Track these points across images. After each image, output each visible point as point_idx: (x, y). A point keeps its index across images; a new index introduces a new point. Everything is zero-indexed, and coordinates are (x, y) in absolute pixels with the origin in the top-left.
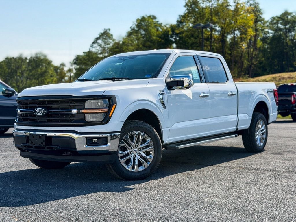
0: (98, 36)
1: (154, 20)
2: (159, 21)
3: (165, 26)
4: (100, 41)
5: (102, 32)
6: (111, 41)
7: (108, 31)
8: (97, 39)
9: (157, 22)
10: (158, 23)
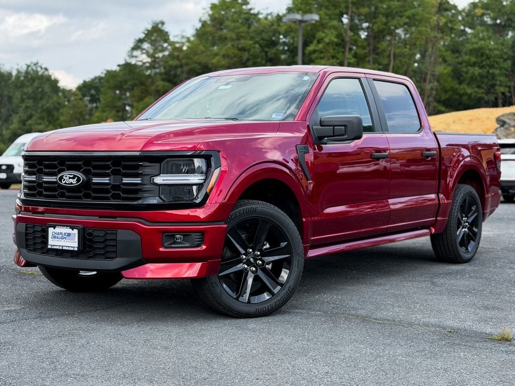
0: (142, 36)
1: (244, 7)
2: (254, 9)
3: (266, 18)
4: (146, 46)
5: (149, 27)
6: (165, 45)
7: (160, 26)
8: (141, 41)
9: (251, 9)
10: (252, 12)
